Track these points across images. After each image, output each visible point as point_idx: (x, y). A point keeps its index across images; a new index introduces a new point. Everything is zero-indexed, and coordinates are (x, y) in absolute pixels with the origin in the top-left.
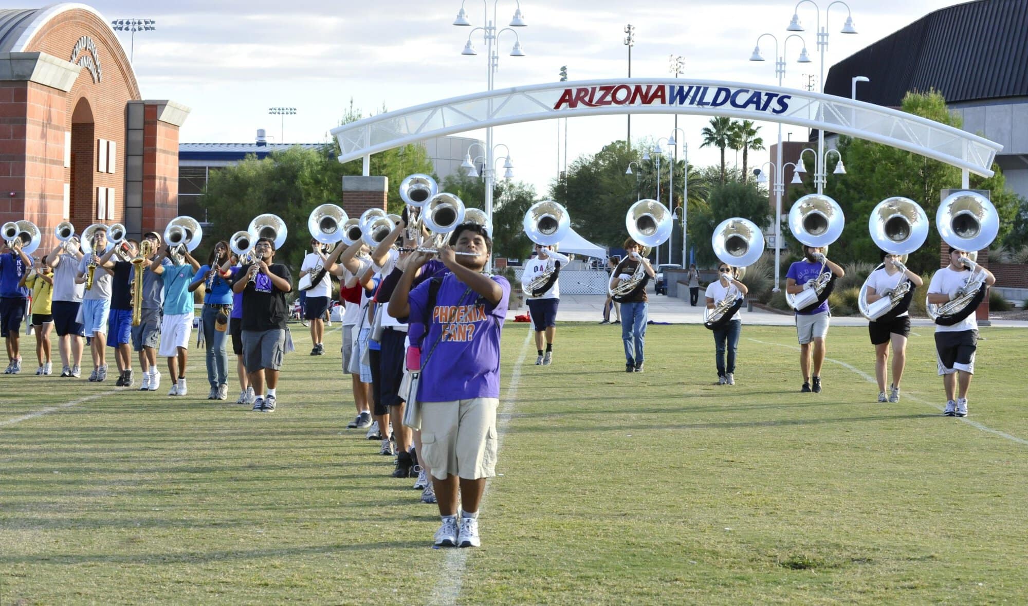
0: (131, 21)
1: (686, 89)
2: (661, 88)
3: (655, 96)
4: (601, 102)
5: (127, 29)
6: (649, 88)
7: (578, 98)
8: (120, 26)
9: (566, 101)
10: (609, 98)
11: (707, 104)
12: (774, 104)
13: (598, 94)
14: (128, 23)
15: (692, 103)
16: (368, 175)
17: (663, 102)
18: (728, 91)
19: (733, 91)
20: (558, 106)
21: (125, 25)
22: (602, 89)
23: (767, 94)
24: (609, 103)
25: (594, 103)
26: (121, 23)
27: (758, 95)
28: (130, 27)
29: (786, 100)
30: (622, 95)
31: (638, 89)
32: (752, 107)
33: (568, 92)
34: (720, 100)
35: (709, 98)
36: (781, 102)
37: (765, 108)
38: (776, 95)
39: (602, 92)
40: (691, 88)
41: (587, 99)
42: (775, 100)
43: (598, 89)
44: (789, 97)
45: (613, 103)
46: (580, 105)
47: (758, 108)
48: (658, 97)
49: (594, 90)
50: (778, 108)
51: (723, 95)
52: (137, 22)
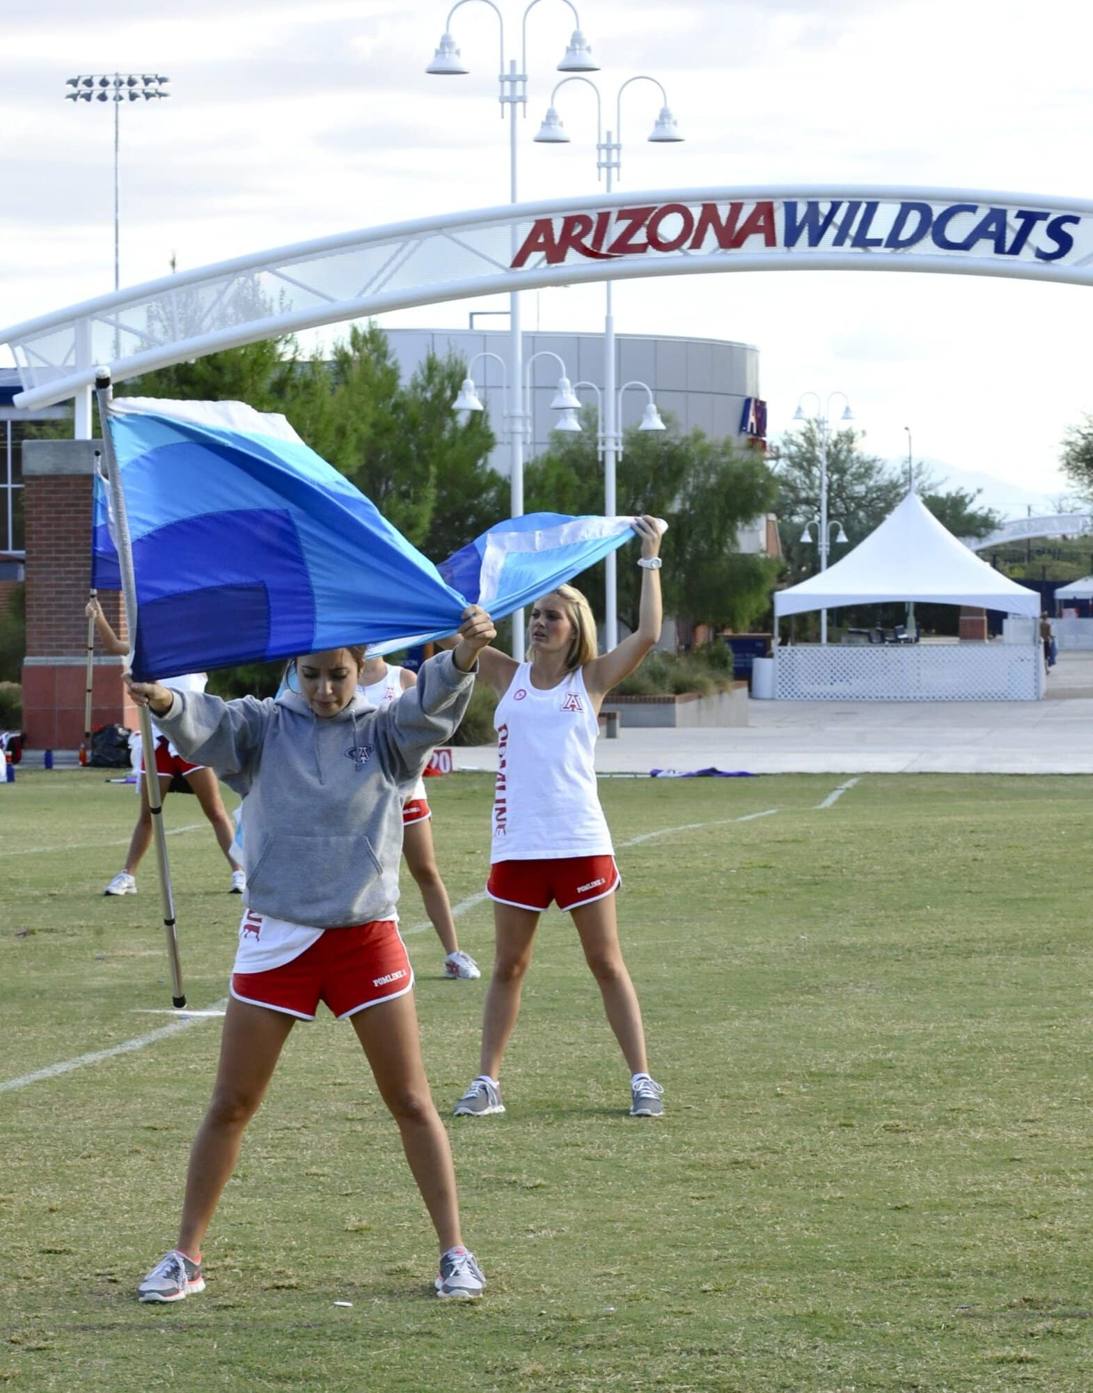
0: (111, 79)
1: (825, 208)
2: (765, 209)
3: (751, 227)
4: (622, 247)
5: (103, 97)
6: (736, 209)
7: (569, 240)
8: (85, 90)
9: (539, 248)
10: (640, 237)
11: (877, 242)
12: (1039, 237)
13: (616, 229)
14: (104, 83)
15: (839, 241)
16: (89, 436)
17: (771, 241)
18: (925, 211)
19: (937, 210)
20: (519, 261)
21: (97, 89)
22: (622, 215)
23: (1020, 214)
24: (642, 248)
25: (604, 250)
26: (89, 83)
27: (998, 216)
28: (110, 91)
29: (1067, 228)
30: (670, 227)
31: (710, 212)
32: (985, 247)
33: (543, 226)
34: (906, 233)
35: (881, 227)
36: (1055, 231)
37: (1016, 249)
38: (1044, 216)
39: (625, 223)
40: (835, 207)
41: (588, 241)
42: (1040, 228)
43: (613, 217)
44: (1075, 220)
45: (650, 248)
46: (573, 256)
47: (999, 249)
48: (757, 230)
49: (604, 218)
50: (1052, 246)
51: (914, 219)
52: (125, 79)
